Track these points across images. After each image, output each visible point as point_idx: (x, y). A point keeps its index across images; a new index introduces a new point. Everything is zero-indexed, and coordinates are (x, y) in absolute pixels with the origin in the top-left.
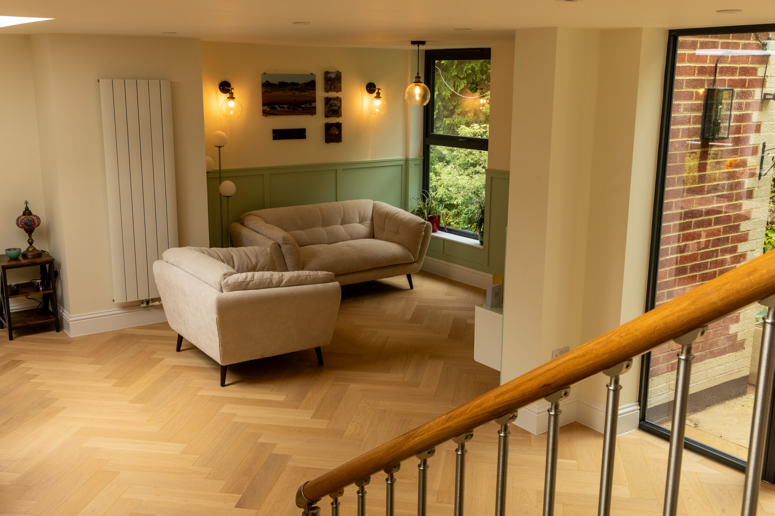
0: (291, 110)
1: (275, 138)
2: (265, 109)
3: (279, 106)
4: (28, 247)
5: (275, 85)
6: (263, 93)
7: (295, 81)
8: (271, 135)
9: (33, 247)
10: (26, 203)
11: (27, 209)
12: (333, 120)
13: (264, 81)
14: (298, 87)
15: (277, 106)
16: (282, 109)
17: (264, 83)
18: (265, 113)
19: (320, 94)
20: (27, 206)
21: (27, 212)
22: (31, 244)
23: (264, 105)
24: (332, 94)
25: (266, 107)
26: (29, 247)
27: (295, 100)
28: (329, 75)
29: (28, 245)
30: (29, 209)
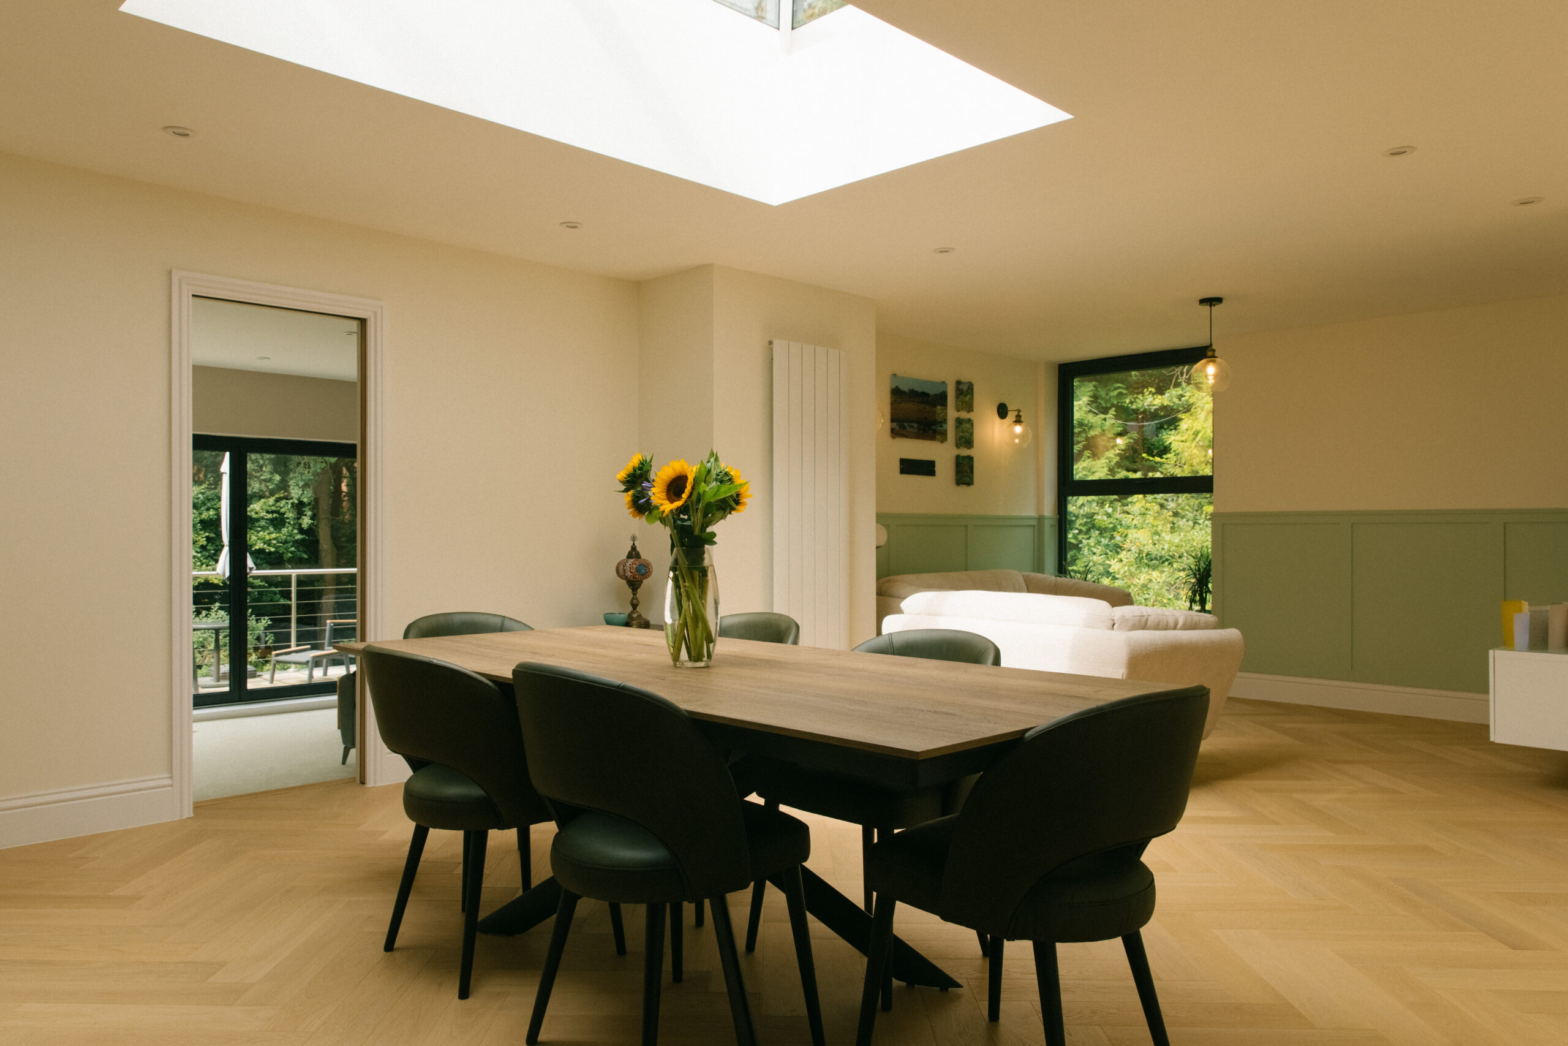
0: (921, 432)
1: (903, 471)
2: (893, 427)
3: (909, 425)
4: (630, 611)
5: (904, 393)
6: (892, 404)
7: (926, 391)
8: (897, 466)
9: (637, 611)
10: (634, 538)
11: (634, 548)
12: (965, 452)
13: (894, 387)
14: (929, 399)
15: (906, 424)
16: (912, 430)
17: (894, 389)
18: (895, 433)
19: (952, 413)
20: (634, 544)
21: (634, 553)
22: (634, 606)
23: (892, 421)
24: (964, 415)
25: (895, 424)
26: (632, 612)
27: (926, 418)
28: (961, 387)
29: (631, 609)
30: (638, 549)
